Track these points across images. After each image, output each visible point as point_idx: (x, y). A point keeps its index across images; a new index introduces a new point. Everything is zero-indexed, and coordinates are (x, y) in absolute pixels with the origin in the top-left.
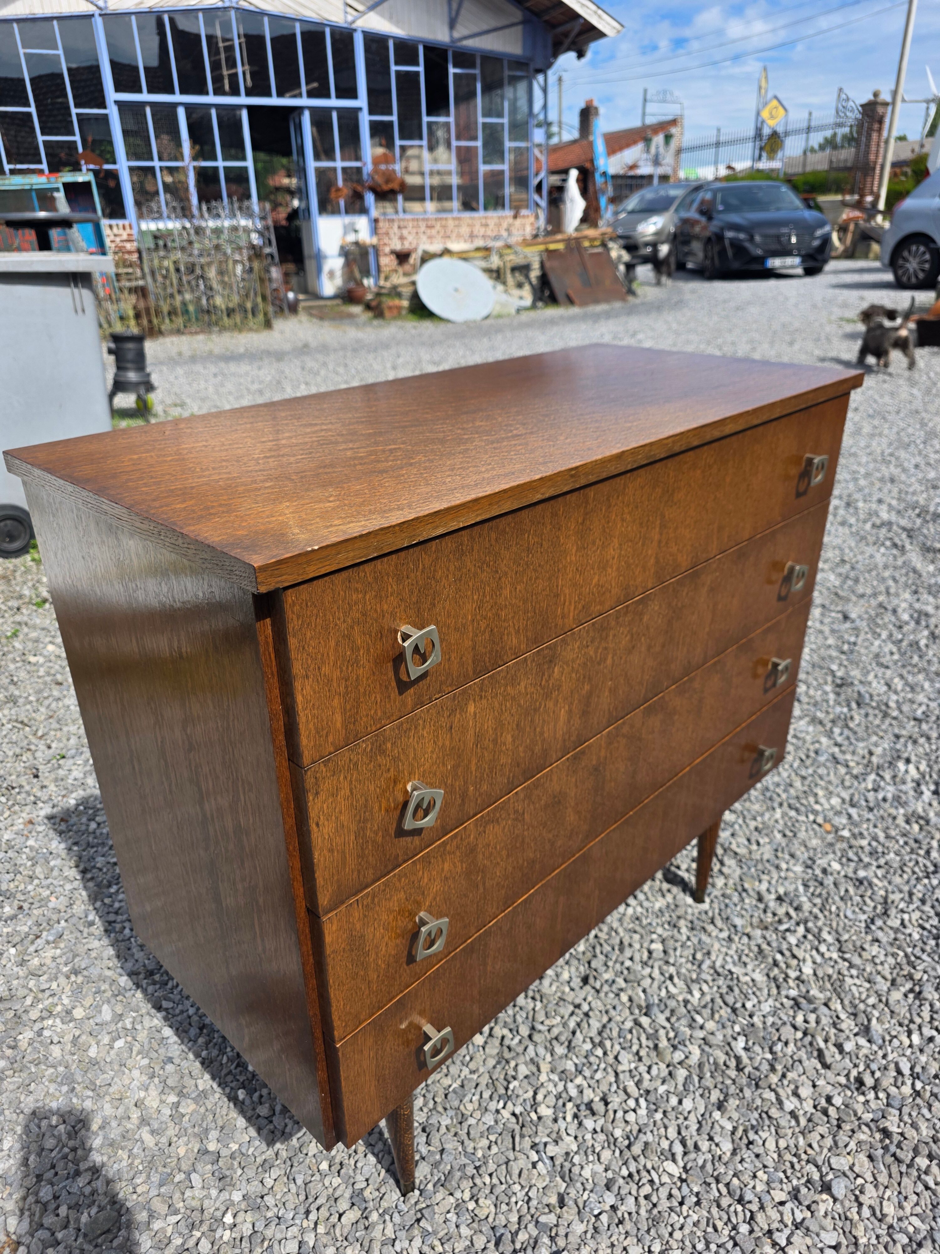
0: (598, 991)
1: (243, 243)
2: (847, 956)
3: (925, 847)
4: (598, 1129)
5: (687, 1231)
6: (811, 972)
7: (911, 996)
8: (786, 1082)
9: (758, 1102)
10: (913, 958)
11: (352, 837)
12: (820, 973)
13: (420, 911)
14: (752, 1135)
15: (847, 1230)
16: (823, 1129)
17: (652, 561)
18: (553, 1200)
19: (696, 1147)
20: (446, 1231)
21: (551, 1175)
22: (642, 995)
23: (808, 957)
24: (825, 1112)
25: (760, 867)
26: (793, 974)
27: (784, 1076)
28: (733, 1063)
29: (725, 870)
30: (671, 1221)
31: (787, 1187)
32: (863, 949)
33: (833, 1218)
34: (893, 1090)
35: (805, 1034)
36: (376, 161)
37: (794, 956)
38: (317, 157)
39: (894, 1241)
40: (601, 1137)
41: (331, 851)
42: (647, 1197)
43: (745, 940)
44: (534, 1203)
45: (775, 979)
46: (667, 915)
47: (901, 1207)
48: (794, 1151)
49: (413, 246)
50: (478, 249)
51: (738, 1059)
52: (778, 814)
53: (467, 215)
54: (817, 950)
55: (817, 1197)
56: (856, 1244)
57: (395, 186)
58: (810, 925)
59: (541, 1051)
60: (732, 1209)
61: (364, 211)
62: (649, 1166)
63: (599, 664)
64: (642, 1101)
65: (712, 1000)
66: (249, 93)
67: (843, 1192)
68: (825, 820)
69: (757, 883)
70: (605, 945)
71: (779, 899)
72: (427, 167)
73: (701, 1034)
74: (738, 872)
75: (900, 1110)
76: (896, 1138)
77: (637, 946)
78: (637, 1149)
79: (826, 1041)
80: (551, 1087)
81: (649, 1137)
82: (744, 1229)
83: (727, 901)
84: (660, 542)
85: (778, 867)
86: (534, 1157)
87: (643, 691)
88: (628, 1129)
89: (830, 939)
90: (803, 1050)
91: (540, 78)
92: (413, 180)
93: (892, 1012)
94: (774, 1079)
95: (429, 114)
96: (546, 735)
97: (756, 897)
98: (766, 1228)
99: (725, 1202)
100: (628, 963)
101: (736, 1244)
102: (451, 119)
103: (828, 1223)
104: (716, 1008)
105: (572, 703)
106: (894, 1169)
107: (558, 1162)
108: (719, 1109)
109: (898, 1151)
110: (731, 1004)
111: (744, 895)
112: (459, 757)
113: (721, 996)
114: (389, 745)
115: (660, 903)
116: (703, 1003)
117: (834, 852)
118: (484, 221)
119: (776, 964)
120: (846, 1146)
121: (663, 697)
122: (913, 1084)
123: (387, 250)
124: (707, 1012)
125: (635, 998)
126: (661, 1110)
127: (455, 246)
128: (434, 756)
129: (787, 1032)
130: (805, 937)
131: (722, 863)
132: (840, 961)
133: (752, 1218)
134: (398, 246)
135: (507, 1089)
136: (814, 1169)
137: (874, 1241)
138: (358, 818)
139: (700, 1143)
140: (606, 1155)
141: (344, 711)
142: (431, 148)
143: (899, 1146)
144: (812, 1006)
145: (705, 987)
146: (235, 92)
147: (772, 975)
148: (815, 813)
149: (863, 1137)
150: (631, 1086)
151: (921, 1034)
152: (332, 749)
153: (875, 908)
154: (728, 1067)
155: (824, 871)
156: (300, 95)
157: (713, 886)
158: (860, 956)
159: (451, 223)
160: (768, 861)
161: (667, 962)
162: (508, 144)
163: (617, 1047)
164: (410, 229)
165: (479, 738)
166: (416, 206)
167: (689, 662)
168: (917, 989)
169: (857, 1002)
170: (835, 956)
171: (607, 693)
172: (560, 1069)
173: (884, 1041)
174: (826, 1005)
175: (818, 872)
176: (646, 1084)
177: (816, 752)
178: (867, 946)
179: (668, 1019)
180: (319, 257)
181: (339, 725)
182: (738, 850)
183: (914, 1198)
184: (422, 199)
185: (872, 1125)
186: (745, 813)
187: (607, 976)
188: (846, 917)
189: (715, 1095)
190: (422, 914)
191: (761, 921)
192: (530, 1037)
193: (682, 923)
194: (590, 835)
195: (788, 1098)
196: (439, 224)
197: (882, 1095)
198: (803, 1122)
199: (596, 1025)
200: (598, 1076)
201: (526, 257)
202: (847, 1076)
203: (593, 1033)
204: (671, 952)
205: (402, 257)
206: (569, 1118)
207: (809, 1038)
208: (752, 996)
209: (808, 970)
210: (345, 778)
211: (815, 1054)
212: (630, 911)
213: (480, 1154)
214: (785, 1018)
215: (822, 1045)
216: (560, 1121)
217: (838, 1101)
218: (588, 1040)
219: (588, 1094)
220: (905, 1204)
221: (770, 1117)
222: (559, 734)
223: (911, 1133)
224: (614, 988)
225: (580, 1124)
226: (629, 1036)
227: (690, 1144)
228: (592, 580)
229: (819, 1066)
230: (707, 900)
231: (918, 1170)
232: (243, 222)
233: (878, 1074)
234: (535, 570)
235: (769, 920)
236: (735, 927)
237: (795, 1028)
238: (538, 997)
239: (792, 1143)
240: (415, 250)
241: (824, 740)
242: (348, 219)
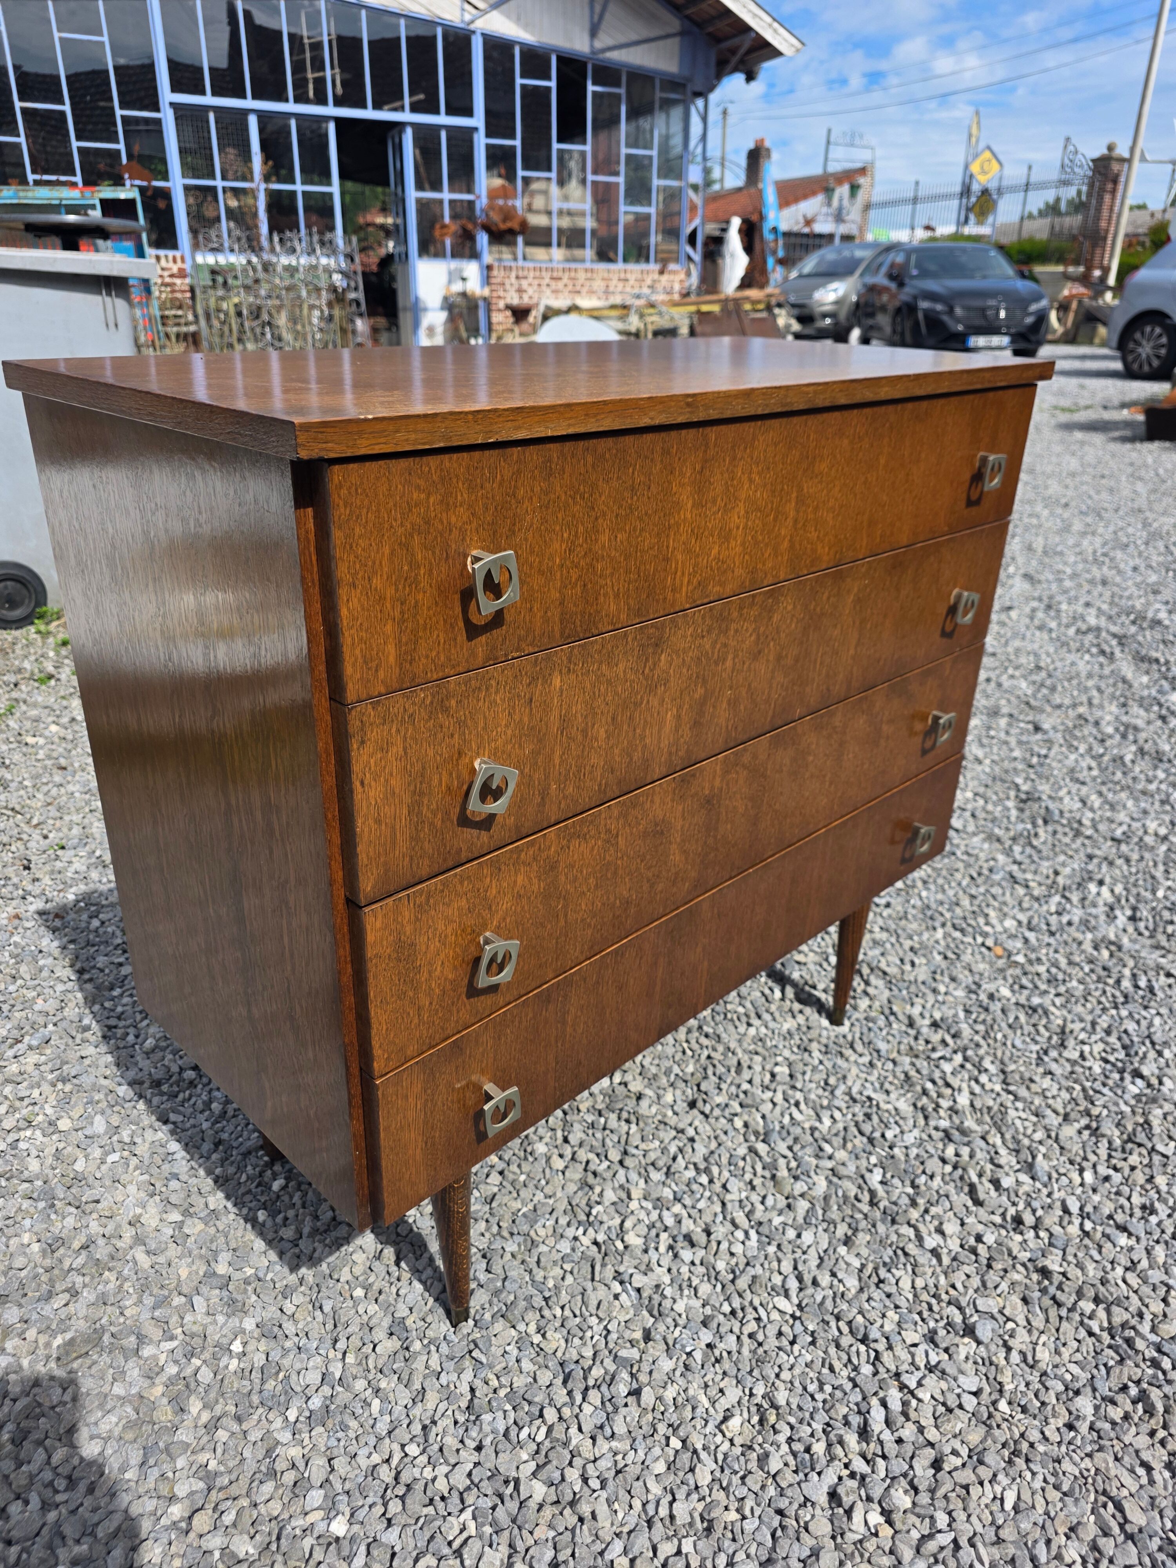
0: (707, 1116)
1: (323, 284)
2: (1012, 1088)
3: (1115, 976)
4: (697, 1262)
5: (797, 1371)
6: (968, 1102)
7: (1086, 1133)
8: (928, 1218)
9: (894, 1238)
10: (1091, 1093)
11: (405, 811)
12: (978, 1104)
13: (485, 930)
14: (883, 1273)
15: (991, 1377)
16: (970, 1269)
17: (786, 544)
18: (638, 1335)
19: (815, 1283)
20: (504, 1365)
21: (638, 1307)
22: (761, 1121)
23: (964, 1086)
24: (974, 1251)
25: (913, 989)
26: (945, 1103)
27: (926, 1211)
28: (866, 1197)
29: (870, 990)
30: (779, 1361)
31: (922, 1329)
32: (1032, 1080)
33: (975, 1363)
34: (1057, 1230)
35: (955, 1167)
36: (493, 195)
37: (948, 1085)
38: (420, 186)
39: (1047, 1389)
40: (702, 1270)
41: (378, 821)
42: (751, 1336)
43: (890, 1065)
44: (614, 1336)
45: (923, 1109)
46: (797, 1037)
47: (1057, 1352)
48: (933, 1290)
49: (535, 301)
50: (613, 307)
51: (872, 1193)
52: (940, 933)
53: (603, 266)
54: (977, 1081)
55: (957, 1340)
56: (1001, 1391)
57: (515, 225)
58: (970, 1053)
59: (634, 1176)
60: (854, 1349)
61: (474, 255)
62: (756, 1302)
63: (716, 663)
64: (753, 1233)
65: (845, 1129)
66: (338, 102)
67: (990, 1335)
68: (996, 944)
69: (908, 1007)
70: (719, 1066)
71: (935, 1025)
72: (555, 206)
73: (830, 1164)
74: (887, 993)
75: (1064, 1251)
76: (1057, 1279)
77: (758, 1068)
78: (743, 1283)
79: (980, 1175)
80: (642, 1215)
81: (759, 1270)
82: (867, 1369)
83: (871, 1025)
84: (796, 521)
85: (935, 991)
86: (617, 1287)
87: (770, 713)
88: (733, 1261)
89: (993, 1069)
90: (952, 1184)
91: (700, 103)
92: (537, 220)
93: (1062, 1148)
94: (914, 1214)
95: (560, 140)
96: (648, 741)
97: (906, 1021)
98: (893, 1368)
99: (846, 1341)
100: (745, 1086)
101: (855, 1385)
102: (588, 148)
103: (969, 1367)
104: (850, 1136)
105: (680, 707)
106: (1053, 1313)
107: (645, 1294)
108: (845, 1244)
109: (1059, 1293)
110: (868, 1133)
111: (892, 1018)
112: (540, 741)
113: (857, 1125)
114: (453, 703)
115: (789, 1024)
116: (834, 1131)
117: (1005, 979)
118: (622, 276)
119: (925, 1092)
120: (996, 1287)
121: (794, 728)
122: (1082, 1225)
123: (501, 304)
124: (837, 1141)
125: (752, 1123)
126: (775, 1243)
127: (585, 302)
128: (509, 732)
129: (933, 1165)
130: (962, 1066)
131: (867, 983)
132: (1003, 1093)
133: (877, 1357)
134: (515, 300)
135: (588, 1215)
136: (957, 1312)
137: (1022, 1387)
138: (412, 788)
139: (819, 1278)
140: (705, 1289)
141: (399, 644)
142: (561, 183)
143: (1060, 1288)
144: (966, 1139)
145: (837, 1115)
146: (321, 100)
147: (919, 1105)
148: (985, 935)
149: (1016, 1277)
150: (740, 1217)
151: (1096, 1172)
152: (383, 690)
153: (1050, 1038)
154: (859, 1201)
155: (991, 997)
156: (402, 109)
157: (855, 1008)
158: (1028, 1088)
159: (582, 275)
160: (923, 983)
161: (793, 1087)
162: (657, 182)
163: (726, 1174)
164: (530, 280)
165: (565, 721)
166: (539, 253)
167: (828, 690)
168: (1094, 1125)
169: (1021, 1137)
170: (998, 1088)
171: (724, 705)
172: (654, 1196)
173: (1050, 1178)
174: (983, 1138)
175: (983, 997)
176: (759, 1214)
177: (991, 870)
178: (1037, 1078)
179: (790, 1148)
180: (417, 309)
181: (392, 659)
182: (887, 969)
183: (1075, 1344)
184: (548, 245)
185: (1029, 1265)
186: (900, 932)
187: (719, 1100)
188: (1014, 1046)
189: (842, 1230)
190: (488, 934)
191: (911, 1048)
192: (621, 1162)
193: (814, 1046)
194: (700, 887)
195: (930, 1234)
196: (567, 275)
197: (1042, 1234)
198: (946, 1260)
199: (701, 1150)
200: (701, 1205)
201: (672, 319)
202: (1003, 1215)
203: (698, 1158)
204: (799, 1076)
205: (520, 314)
206: (662, 1248)
207: (960, 1171)
208: (894, 1126)
209: (963, 1100)
210: (398, 731)
211: (966, 1189)
212: (752, 1031)
213: (551, 1283)
214: (932, 1151)
215: (975, 1179)
216: (652, 1252)
217: (990, 1238)
218: (691, 1166)
219: (688, 1225)
220: (1063, 1349)
221: (906, 1254)
222: (664, 744)
223: (1074, 1272)
224: (727, 1113)
225: (676, 1256)
226: (741, 1164)
227: (807, 1279)
228: (710, 549)
229: (970, 1203)
230: (847, 1023)
231: (1082, 1314)
232: (324, 261)
233: (1040, 1213)
234: (640, 519)
235: (921, 1048)
236: (878, 1051)
237: (944, 1161)
238: (633, 1119)
239: (931, 1282)
240: (537, 305)
241: (1001, 858)
242: (454, 264)
